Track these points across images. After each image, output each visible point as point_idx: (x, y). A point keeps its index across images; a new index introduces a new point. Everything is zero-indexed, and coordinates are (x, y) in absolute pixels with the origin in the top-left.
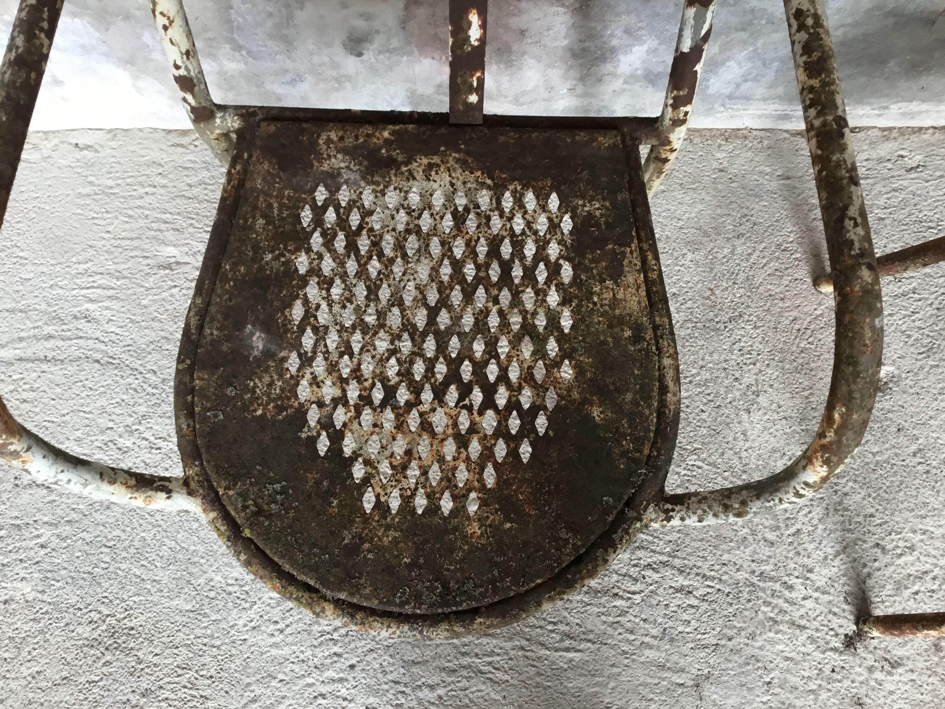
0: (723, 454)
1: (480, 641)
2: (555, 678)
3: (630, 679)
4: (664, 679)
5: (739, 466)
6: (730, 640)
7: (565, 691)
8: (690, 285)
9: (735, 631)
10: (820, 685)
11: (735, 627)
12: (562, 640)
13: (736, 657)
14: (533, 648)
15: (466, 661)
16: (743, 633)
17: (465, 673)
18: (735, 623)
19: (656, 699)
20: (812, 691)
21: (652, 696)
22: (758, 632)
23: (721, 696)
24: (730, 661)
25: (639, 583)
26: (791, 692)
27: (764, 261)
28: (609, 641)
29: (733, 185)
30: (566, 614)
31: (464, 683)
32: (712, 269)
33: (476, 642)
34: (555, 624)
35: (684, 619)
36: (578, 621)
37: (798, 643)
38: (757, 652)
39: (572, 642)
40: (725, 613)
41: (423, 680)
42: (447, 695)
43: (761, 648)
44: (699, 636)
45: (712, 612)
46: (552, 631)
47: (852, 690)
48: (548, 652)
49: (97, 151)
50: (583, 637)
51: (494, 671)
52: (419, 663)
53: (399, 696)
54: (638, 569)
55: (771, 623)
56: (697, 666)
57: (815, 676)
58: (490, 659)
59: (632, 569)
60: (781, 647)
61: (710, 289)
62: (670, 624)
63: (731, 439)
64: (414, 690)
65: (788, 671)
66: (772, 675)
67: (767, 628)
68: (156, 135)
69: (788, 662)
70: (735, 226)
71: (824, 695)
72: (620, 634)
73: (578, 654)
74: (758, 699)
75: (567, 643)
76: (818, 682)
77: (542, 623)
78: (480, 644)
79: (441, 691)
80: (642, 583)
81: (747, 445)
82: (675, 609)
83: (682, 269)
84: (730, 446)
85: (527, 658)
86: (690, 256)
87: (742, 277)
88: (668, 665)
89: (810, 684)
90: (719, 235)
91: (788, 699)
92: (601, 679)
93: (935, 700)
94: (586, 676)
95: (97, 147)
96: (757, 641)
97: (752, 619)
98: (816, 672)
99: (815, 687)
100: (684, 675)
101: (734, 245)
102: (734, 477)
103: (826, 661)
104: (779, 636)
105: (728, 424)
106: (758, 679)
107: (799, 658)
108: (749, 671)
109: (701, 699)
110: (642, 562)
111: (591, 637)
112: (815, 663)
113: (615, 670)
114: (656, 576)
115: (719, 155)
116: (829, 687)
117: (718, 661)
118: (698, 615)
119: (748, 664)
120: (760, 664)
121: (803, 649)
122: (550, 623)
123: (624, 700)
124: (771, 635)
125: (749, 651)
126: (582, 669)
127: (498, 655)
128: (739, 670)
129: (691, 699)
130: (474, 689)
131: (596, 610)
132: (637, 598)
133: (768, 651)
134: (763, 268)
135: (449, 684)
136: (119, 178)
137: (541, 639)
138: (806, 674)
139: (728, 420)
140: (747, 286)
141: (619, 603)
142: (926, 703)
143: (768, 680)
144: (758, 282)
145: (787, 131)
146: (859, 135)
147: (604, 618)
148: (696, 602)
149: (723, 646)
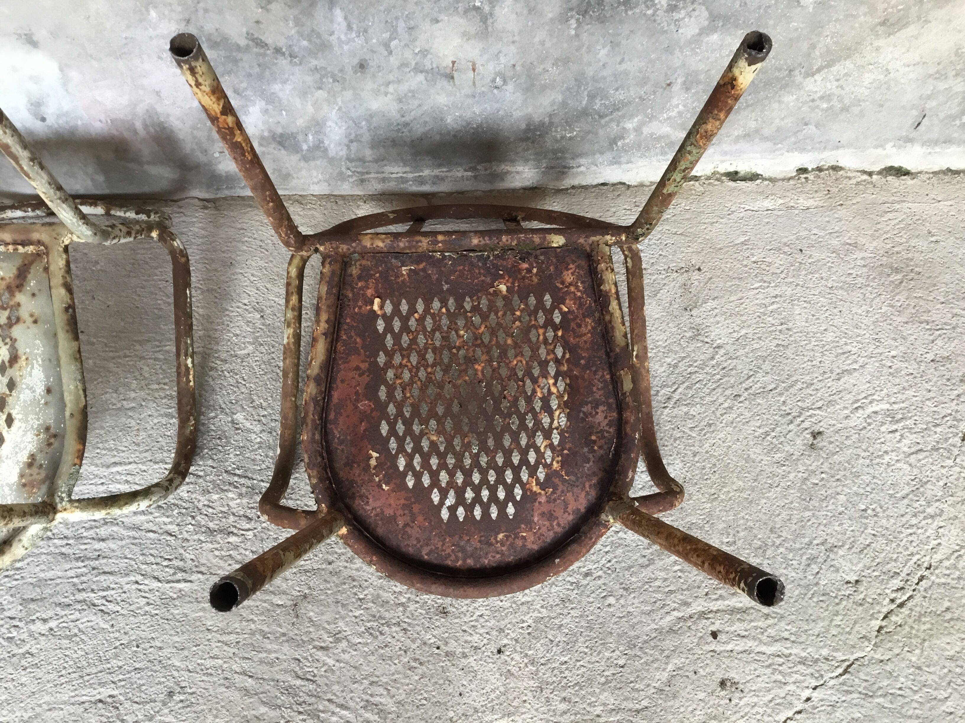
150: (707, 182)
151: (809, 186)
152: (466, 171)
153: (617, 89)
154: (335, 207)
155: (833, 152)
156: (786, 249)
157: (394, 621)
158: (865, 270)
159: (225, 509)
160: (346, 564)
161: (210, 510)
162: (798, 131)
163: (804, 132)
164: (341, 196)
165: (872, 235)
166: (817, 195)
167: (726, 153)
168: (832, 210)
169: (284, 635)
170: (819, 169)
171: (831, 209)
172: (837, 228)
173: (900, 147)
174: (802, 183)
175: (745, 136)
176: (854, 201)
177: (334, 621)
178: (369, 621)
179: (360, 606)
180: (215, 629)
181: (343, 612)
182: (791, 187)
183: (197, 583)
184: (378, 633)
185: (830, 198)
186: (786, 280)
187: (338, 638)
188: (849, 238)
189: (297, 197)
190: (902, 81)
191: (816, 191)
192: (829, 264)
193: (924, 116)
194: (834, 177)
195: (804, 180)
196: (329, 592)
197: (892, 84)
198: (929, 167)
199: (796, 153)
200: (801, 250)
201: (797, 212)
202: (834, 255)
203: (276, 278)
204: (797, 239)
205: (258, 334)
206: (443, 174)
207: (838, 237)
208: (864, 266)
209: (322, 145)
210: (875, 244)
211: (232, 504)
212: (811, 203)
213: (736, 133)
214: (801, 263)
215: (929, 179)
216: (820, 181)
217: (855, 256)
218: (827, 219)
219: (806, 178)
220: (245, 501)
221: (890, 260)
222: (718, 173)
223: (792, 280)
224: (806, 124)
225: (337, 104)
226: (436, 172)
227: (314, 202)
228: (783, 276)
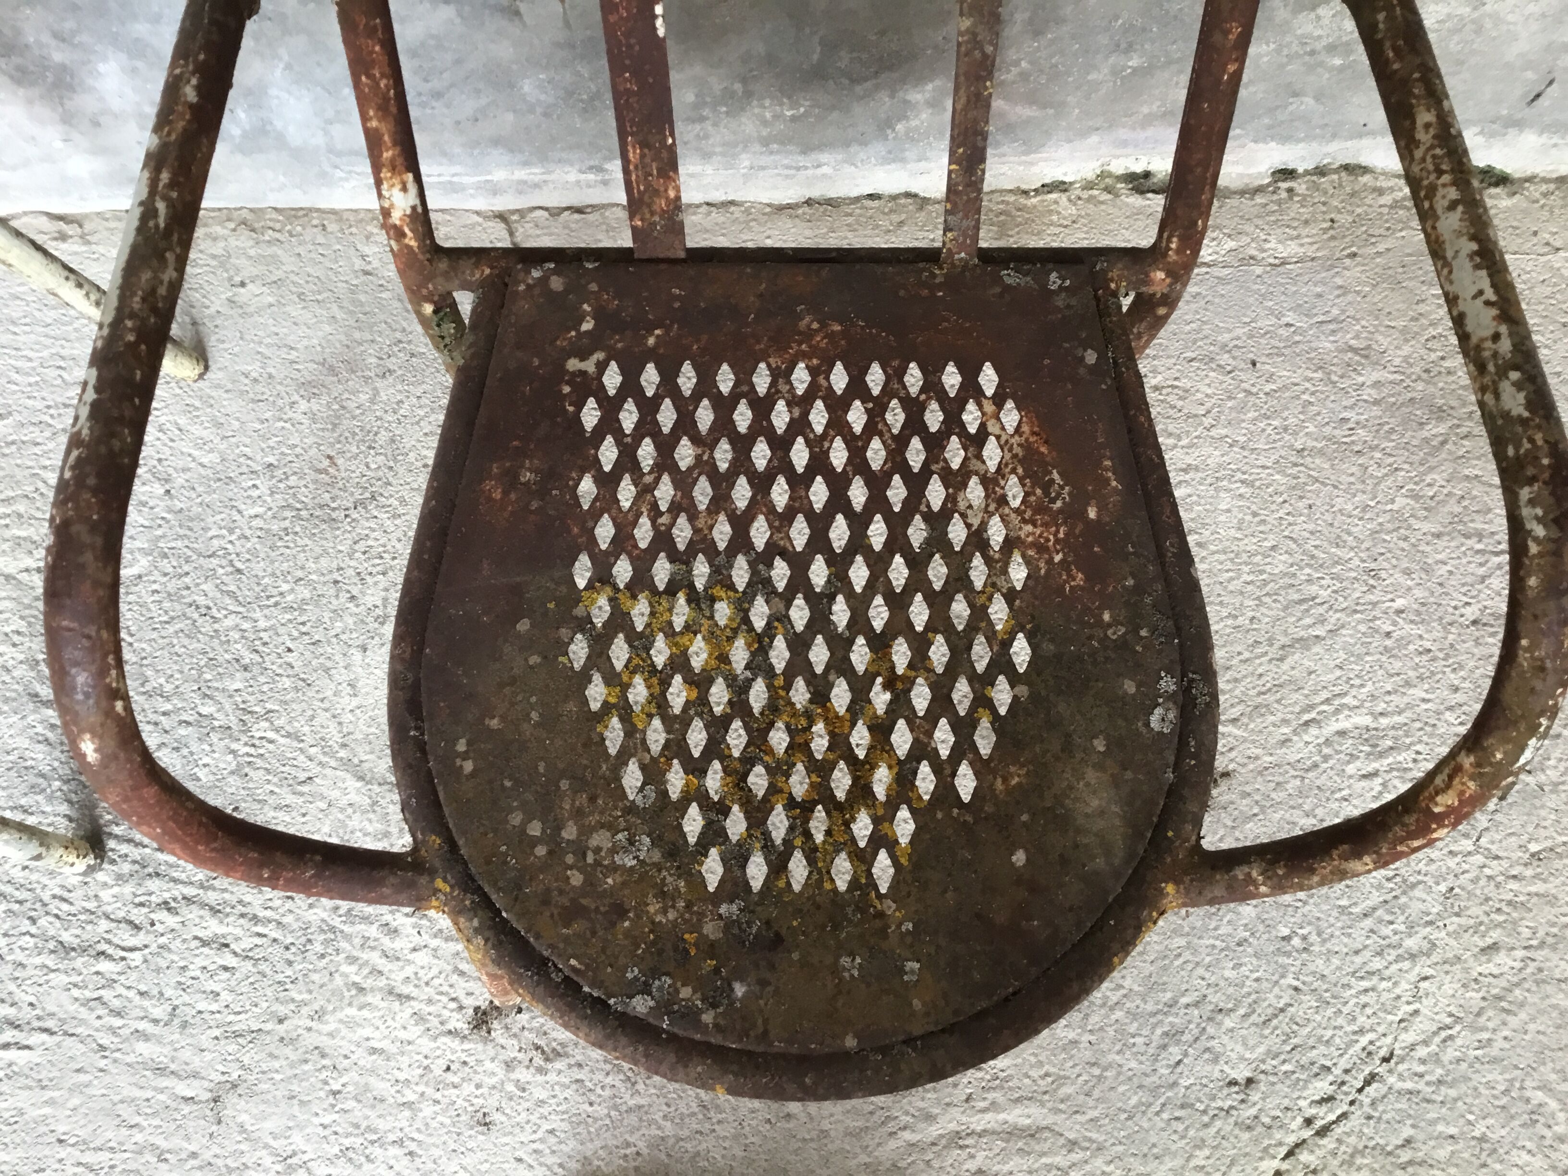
0: (312, 718)
3: (104, 1091)
4: (162, 1091)
5: (338, 738)
6: (281, 1021)
8: (298, 450)
9: (292, 1006)
10: (422, 1094)
11: (293, 1000)
13: (288, 1051)
16: (305, 1011)
18: (294, 994)
19: (145, 1124)
20: (407, 1105)
21: (137, 1119)
22: (331, 1008)
24: (276, 1057)
26: (373, 1107)
27: (422, 413)
28: (78, 1031)
29: (383, 295)
30: (12, 987)
32: (335, 426)
35: (209, 989)
36: (32, 999)
37: (394, 1025)
38: (324, 1042)
39: (15, 1032)
40: (280, 977)
43: (331, 1035)
44: (231, 1018)
45: (259, 977)
47: (475, 1101)
50: (36, 1024)
54: (146, 910)
55: (354, 992)
56: (222, 1068)
57: (416, 1079)
59: (135, 911)
60: (367, 1032)
61: (329, 457)
62: (186, 998)
63: (329, 693)
65: (373, 1071)
66: (344, 1080)
67: (346, 1001)
69: (374, 1057)
70: (381, 359)
71: (428, 1110)
72: (99, 1017)
74: (316, 1121)
76: (421, 1088)
80: (148, 932)
81: (355, 702)
82: (198, 973)
83: (288, 425)
84: (326, 705)
86: (303, 405)
87: (384, 436)
88: (173, 1067)
89: (407, 1091)
90: (353, 372)
91: (367, 1118)
92: (56, 1094)
93: (613, 1113)
94: (30, 1088)
96: (327, 1023)
97: (321, 986)
98: (420, 1071)
100: (196, 1083)
101: (375, 389)
102: (325, 754)
103: (438, 1053)
104: (365, 1013)
105: (327, 670)
106: (320, 1085)
107: (393, 1049)
108: (305, 1073)
109: (219, 1122)
110: (153, 898)
111: (50, 1024)
112: (420, 1057)
113: (83, 1078)
114: (172, 921)
116: (438, 1096)
117: (257, 1058)
118: (233, 983)
119: (306, 1061)
120: (325, 1062)
121: (403, 1035)
123: (91, 1127)
124: (352, 1011)
125: (311, 1040)
126: (27, 1077)
128: (290, 1073)
131: (63, 979)
132: (137, 956)
133: (343, 1038)
134: (418, 423)
138: (402, 1076)
139: (329, 664)
140: (389, 454)
141: (105, 966)
142: (596, 1120)
143: (336, 1087)
144: (408, 446)
145: (478, 213)
146: (590, 217)
147: (76, 993)
148: (231, 961)
149: (268, 1032)
150: (1085, 195)
151: (1295, 209)
152: (581, 172)
153: (882, 33)
154: (320, 239)
155: (1349, 144)
156: (1225, 359)
157: (391, 1137)
158: (1376, 411)
159: (91, 905)
160: (309, 1023)
161: (65, 907)
162: (1277, 107)
163: (1291, 108)
164: (333, 212)
165: (1404, 331)
166: (1305, 231)
167: (1124, 144)
168: (1333, 266)
169: (194, 1155)
170: (1320, 171)
171: (1331, 264)
172: (1335, 311)
173: (1492, 135)
174: (1279, 203)
175: (1164, 114)
176: (1381, 248)
177: (284, 1134)
178: (348, 1135)
179: (333, 1106)
180: (72, 1141)
181: (301, 1117)
182: (1255, 211)
183: (39, 1051)
184: (363, 1159)
185: (1333, 238)
186: (1214, 432)
187: (290, 1166)
188: (1357, 337)
189: (245, 214)
190: (1510, 18)
191: (1306, 222)
192: (1305, 397)
193: (1551, 83)
194: (1348, 189)
195: (1284, 195)
196: (278, 1077)
197: (1488, 24)
198: (1550, 168)
199: (1273, 144)
200: (1254, 364)
201: (1259, 270)
202: (1319, 375)
203: (197, 404)
204: (1251, 337)
205: (159, 532)
206: (537, 179)
207: (1333, 332)
208: (1376, 402)
209: (268, 128)
210: (1406, 350)
211: (106, 895)
212: (1291, 249)
213: (1145, 110)
214: (1248, 393)
215: (1545, 195)
216: (1318, 197)
217: (1361, 379)
218: (1319, 290)
219: (1290, 190)
220: (128, 889)
221: (1431, 389)
222: (1110, 175)
223: (1224, 432)
224: (1295, 94)
225: (281, 59)
226: (521, 174)
227: (278, 226)
228: (1207, 421)
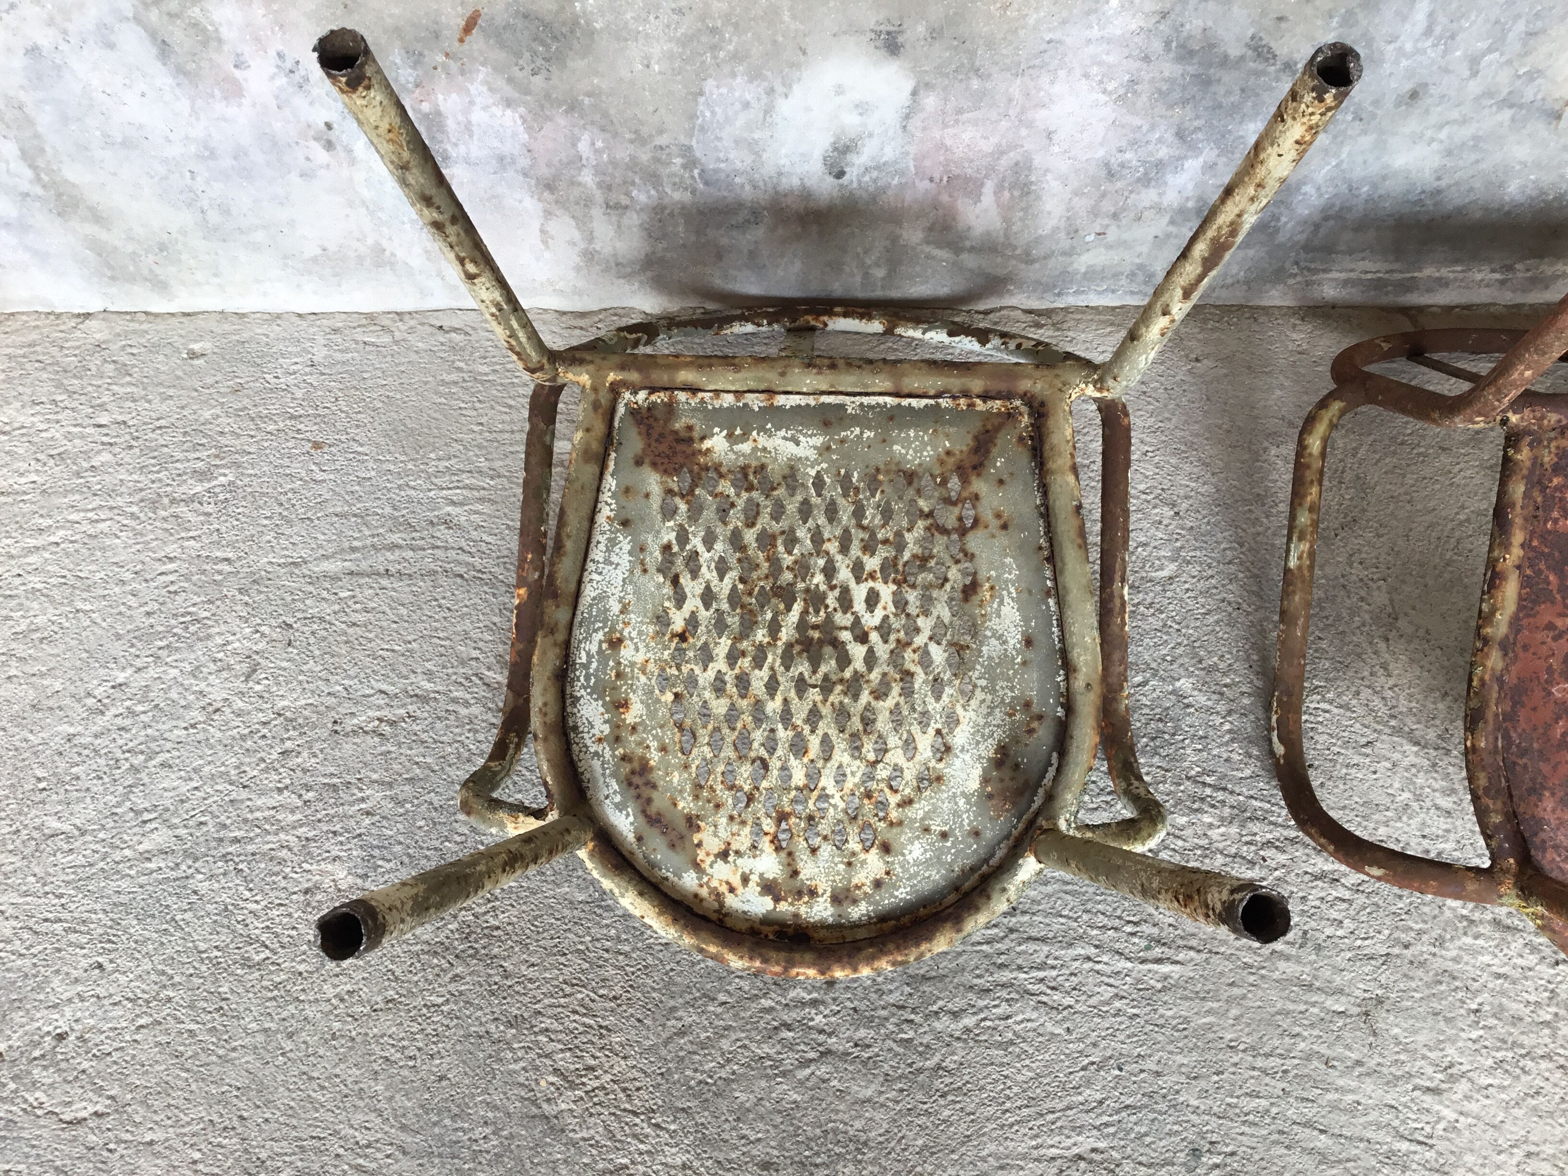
1: (1023, 947)
2: (1144, 1002)
7: (1161, 1021)
12: (1148, 948)
14: (1105, 958)
15: (1005, 976)
17: (1004, 994)
23: (1405, 1030)
25: (1257, 867)
31: (1004, 1009)
33: (1018, 949)
34: (1136, 924)
41: (940, 1003)
42: (977, 1025)
46: (1133, 934)
48: (1129, 965)
49: (466, 334)
51: (1049, 991)
52: (934, 978)
53: (905, 1026)
58: (1041, 974)
64: (927, 1017)
68: (546, 317)
73: (1177, 968)
75: (1157, 951)
77: (1117, 923)
78: (1024, 952)
79: (969, 1021)
85: (1098, 972)
95: (468, 330)
99: (1548, 1017)
115: (1295, 336)
122: (1129, 922)
127: (1053, 967)
129: (1359, 1033)
130: (1020, 1018)
135: (981, 1010)
136: (496, 363)
137: (1117, 946)
